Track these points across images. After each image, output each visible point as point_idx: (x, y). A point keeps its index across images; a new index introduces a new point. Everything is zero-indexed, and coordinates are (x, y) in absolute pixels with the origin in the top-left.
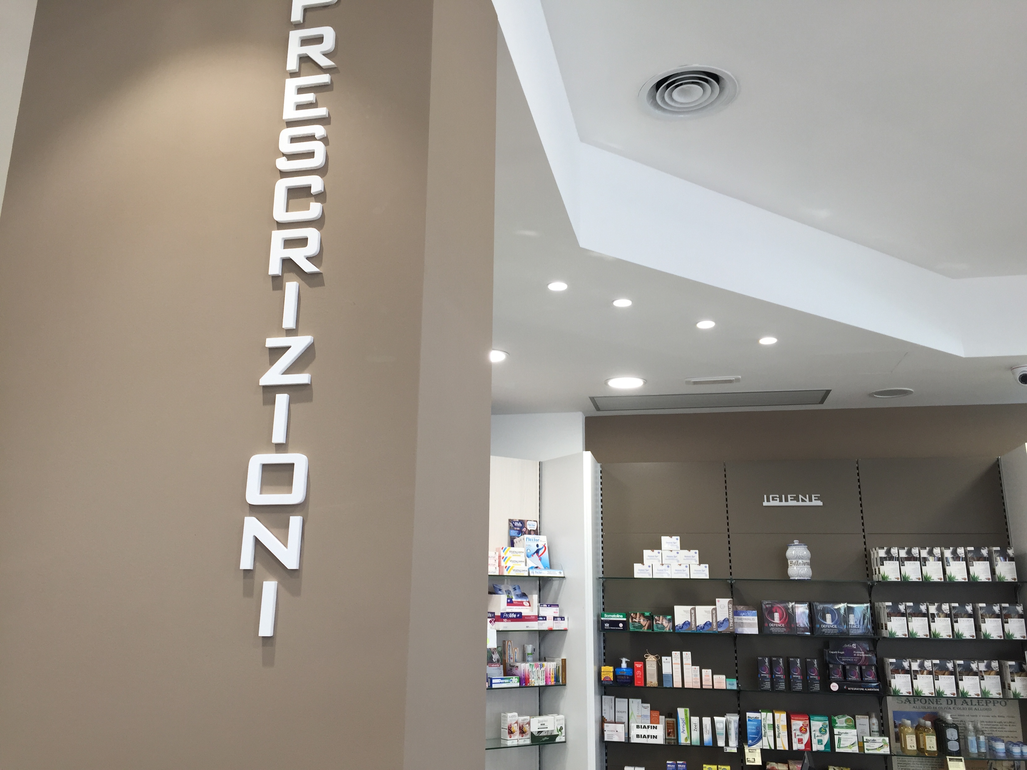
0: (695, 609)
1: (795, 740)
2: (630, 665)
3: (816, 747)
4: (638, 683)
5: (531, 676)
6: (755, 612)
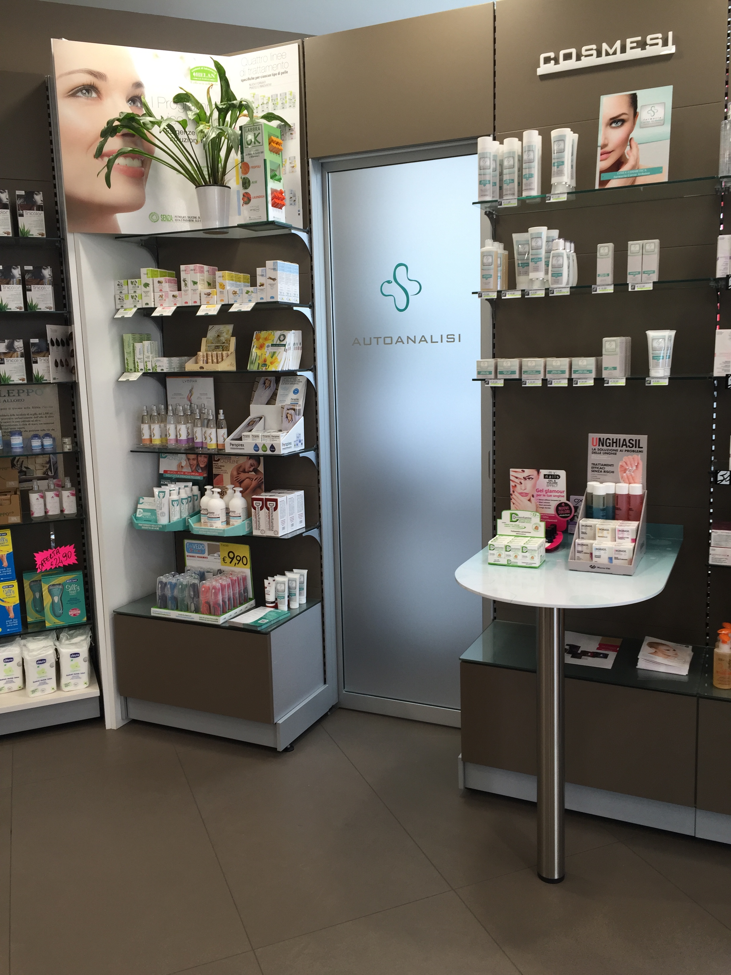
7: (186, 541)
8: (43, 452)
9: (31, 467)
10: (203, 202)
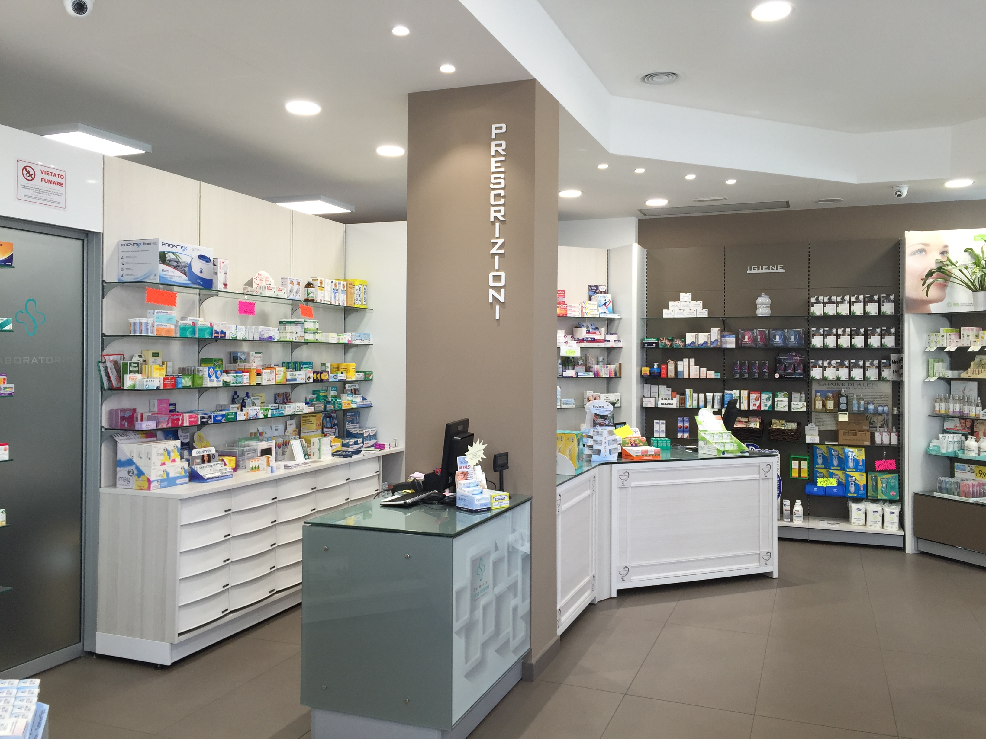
0: (698, 335)
1: (751, 404)
2: (659, 367)
3: (763, 408)
4: (663, 376)
5: (601, 372)
6: (734, 335)
7: (956, 464)
8: (883, 413)
9: (875, 421)
10: (975, 298)
